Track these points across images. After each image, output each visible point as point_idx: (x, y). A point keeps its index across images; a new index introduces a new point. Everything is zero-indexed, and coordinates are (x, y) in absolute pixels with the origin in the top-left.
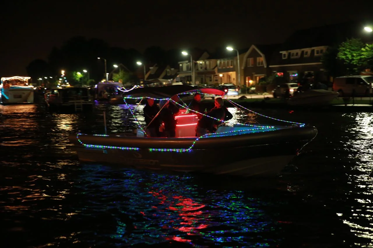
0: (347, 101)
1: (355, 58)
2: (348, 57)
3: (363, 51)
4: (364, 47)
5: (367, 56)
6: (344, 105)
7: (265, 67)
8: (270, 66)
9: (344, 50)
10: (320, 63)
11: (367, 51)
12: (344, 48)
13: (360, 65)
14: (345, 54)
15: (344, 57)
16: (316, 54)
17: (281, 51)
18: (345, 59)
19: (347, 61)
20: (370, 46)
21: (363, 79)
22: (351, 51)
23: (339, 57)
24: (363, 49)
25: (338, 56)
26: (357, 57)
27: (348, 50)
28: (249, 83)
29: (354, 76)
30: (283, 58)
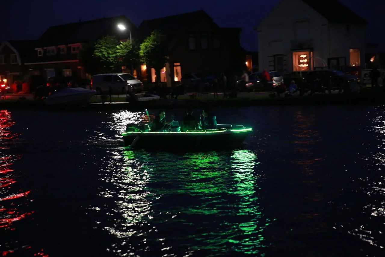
0: (104, 99)
1: (110, 56)
2: (104, 55)
3: (118, 49)
4: (119, 45)
5: (122, 53)
6: (101, 103)
7: (20, 64)
8: (25, 64)
9: (100, 48)
10: (78, 61)
11: (121, 48)
12: (100, 46)
13: (116, 62)
14: (101, 52)
15: (100, 54)
16: (72, 52)
17: (37, 48)
18: (101, 56)
19: (103, 58)
20: (125, 44)
21: (120, 76)
22: (106, 48)
23: (95, 55)
24: (118, 47)
25: (94, 54)
26: (112, 55)
27: (104, 47)
29: (111, 74)
30: (39, 55)
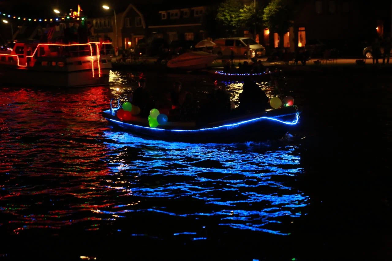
1: (233, 20)
2: (227, 18)
3: (241, 13)
4: (243, 8)
5: (245, 18)
7: (144, 27)
8: (150, 27)
9: (223, 11)
10: (200, 24)
11: (245, 12)
12: (223, 9)
13: (239, 27)
14: (224, 15)
15: (223, 18)
16: (195, 15)
17: (161, 11)
18: (224, 20)
19: (226, 22)
20: (248, 7)
21: (242, 41)
22: (229, 12)
23: (218, 19)
24: (241, 10)
25: (217, 17)
26: (235, 18)
27: (227, 11)
28: (127, 45)
29: (234, 38)
30: (163, 19)
